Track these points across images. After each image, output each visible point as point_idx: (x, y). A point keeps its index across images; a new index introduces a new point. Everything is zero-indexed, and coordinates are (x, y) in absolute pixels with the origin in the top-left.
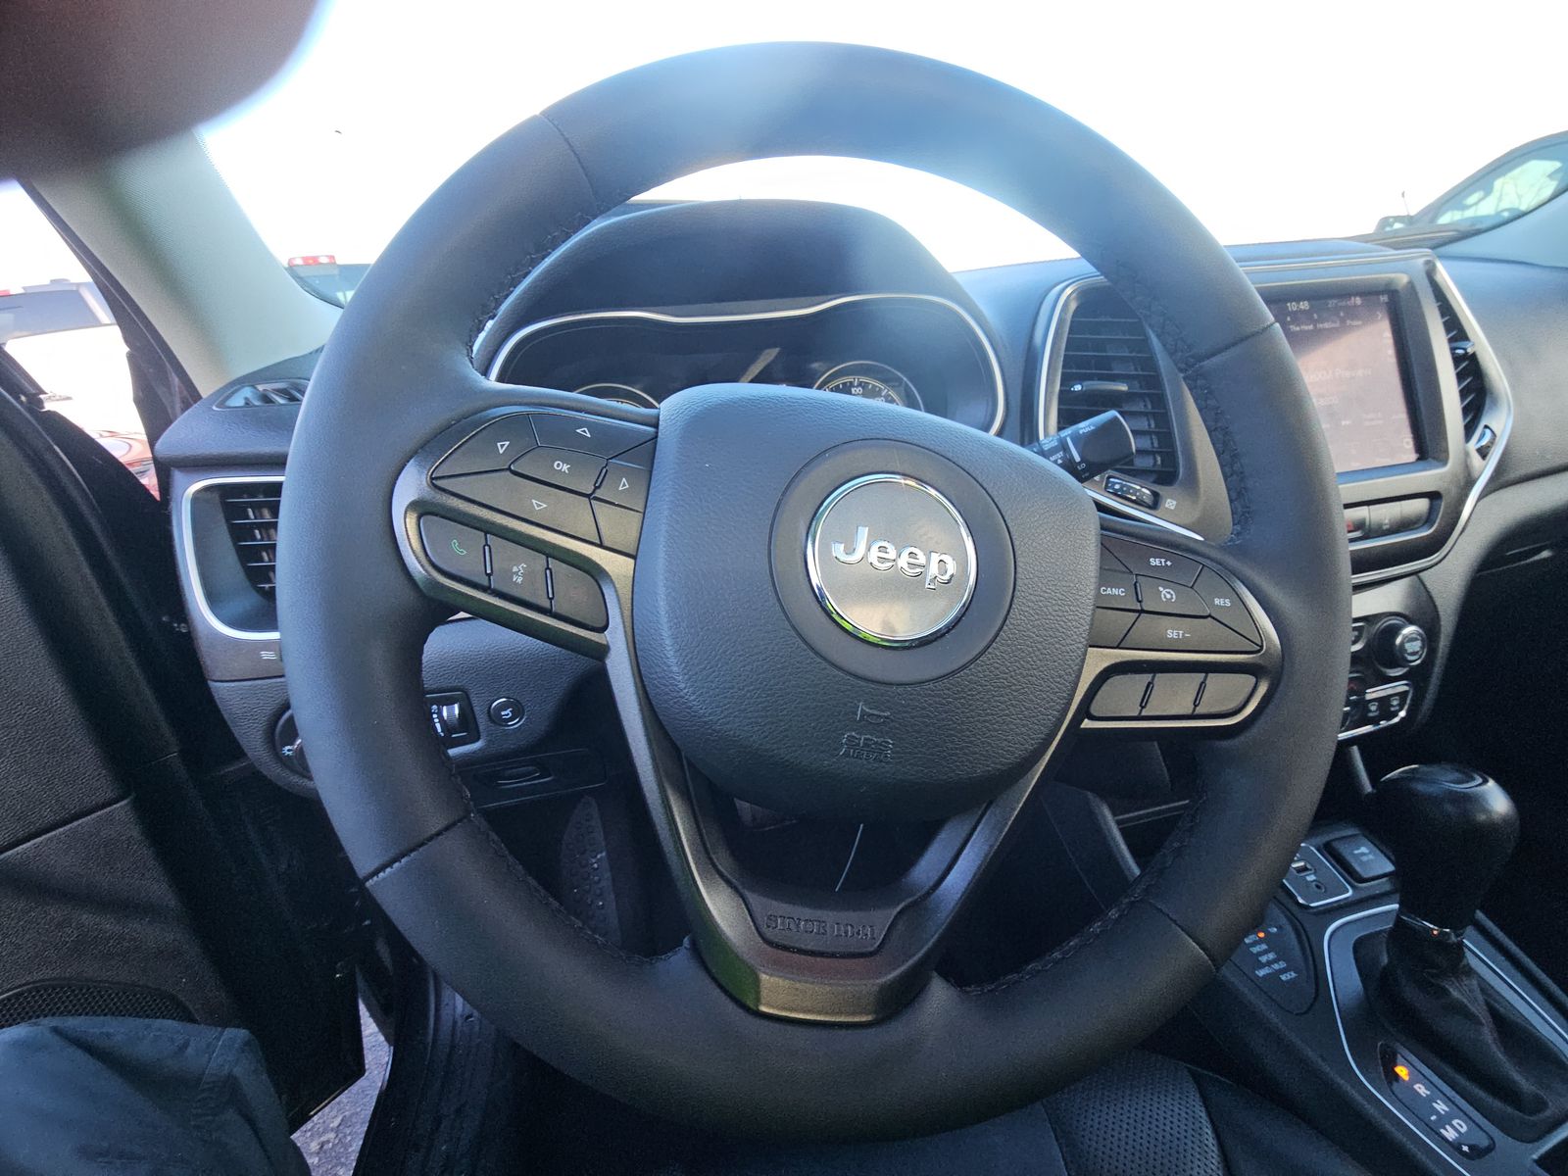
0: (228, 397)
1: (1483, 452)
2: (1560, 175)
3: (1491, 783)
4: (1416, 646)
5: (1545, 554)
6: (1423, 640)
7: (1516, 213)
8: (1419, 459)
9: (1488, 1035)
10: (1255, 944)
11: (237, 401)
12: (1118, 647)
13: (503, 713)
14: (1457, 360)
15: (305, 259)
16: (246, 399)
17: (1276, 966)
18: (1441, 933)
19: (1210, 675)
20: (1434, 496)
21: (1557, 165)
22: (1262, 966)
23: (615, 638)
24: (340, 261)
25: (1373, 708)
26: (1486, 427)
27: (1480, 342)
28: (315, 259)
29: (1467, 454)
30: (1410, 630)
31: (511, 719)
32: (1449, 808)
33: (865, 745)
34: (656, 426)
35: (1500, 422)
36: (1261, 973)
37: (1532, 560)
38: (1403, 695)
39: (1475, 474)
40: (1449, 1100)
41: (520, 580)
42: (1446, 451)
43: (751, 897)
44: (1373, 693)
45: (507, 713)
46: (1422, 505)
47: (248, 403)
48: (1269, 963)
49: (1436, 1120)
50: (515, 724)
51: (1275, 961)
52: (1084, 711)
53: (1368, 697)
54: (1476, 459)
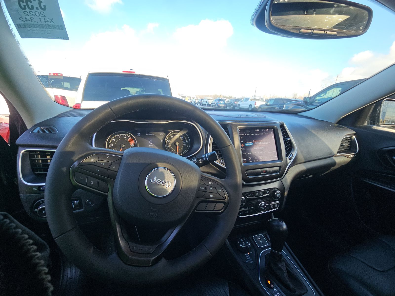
0: (34, 130)
1: (290, 159)
2: (341, 91)
3: (284, 223)
4: (279, 195)
5: (311, 176)
6: (280, 194)
7: (331, 98)
8: (278, 159)
9: (285, 274)
10: (247, 256)
11: (36, 131)
12: (202, 198)
13: (89, 203)
14: (285, 142)
15: (54, 74)
16: (38, 130)
17: (250, 260)
18: (277, 252)
19: (217, 203)
20: (280, 167)
21: (341, 89)
22: (247, 260)
23: (109, 194)
24: (64, 75)
25: (272, 206)
26: (291, 154)
27: (292, 138)
28: (57, 74)
29: (286, 159)
30: (278, 191)
31: (91, 204)
32: (276, 227)
33: (152, 215)
34: (122, 156)
35: (294, 153)
36: (247, 261)
37: (309, 177)
38: (278, 204)
39: (288, 163)
40: (277, 289)
41: (92, 184)
42: (282, 158)
43: (130, 243)
44: (272, 203)
45: (90, 203)
46: (278, 168)
47: (38, 132)
48: (249, 259)
49: (274, 293)
50: (92, 205)
51: (250, 259)
52: (195, 209)
53: (271, 204)
54: (288, 160)
